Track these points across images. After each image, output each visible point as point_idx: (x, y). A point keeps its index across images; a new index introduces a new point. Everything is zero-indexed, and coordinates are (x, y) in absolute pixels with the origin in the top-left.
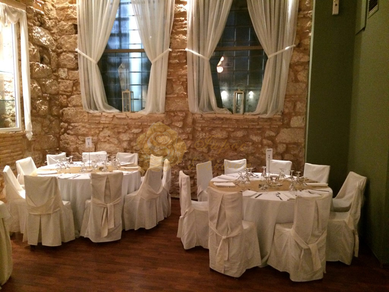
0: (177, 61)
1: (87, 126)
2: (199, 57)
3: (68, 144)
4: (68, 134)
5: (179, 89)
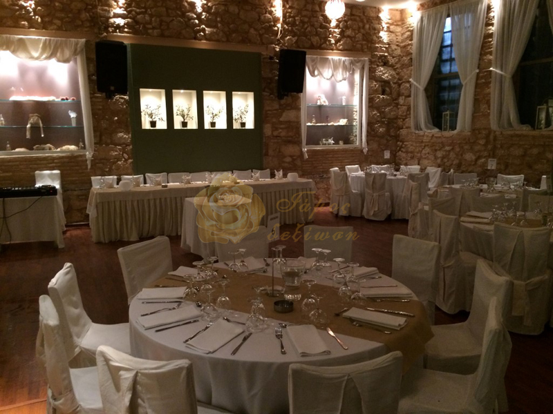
0: (483, 81)
2: (502, 75)
3: (401, 159)
4: (402, 151)
5: (483, 107)
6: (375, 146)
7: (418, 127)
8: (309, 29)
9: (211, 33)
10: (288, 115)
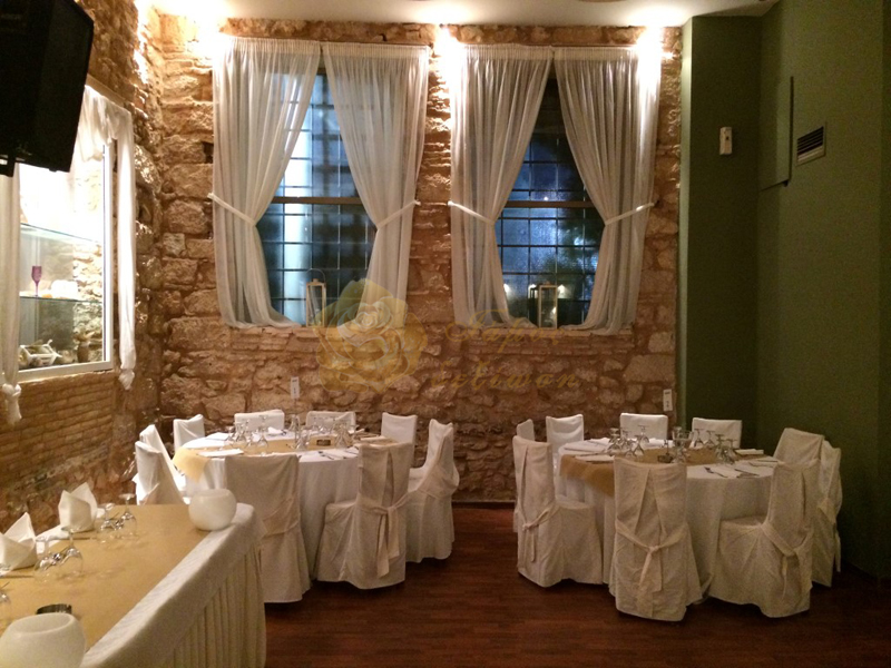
0: (430, 224)
1: (229, 356)
2: (475, 218)
3: (180, 397)
4: (182, 375)
5: (433, 279)
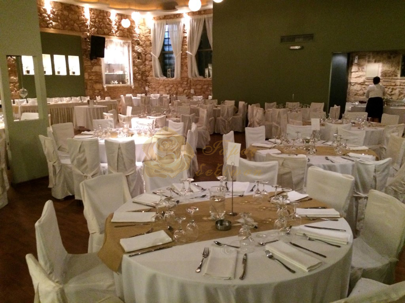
0: (184, 57)
1: (155, 84)
2: (191, 55)
5: (185, 68)
6: (137, 85)
7: (156, 76)
8: (102, 25)
9: (56, 25)
10: (96, 68)
